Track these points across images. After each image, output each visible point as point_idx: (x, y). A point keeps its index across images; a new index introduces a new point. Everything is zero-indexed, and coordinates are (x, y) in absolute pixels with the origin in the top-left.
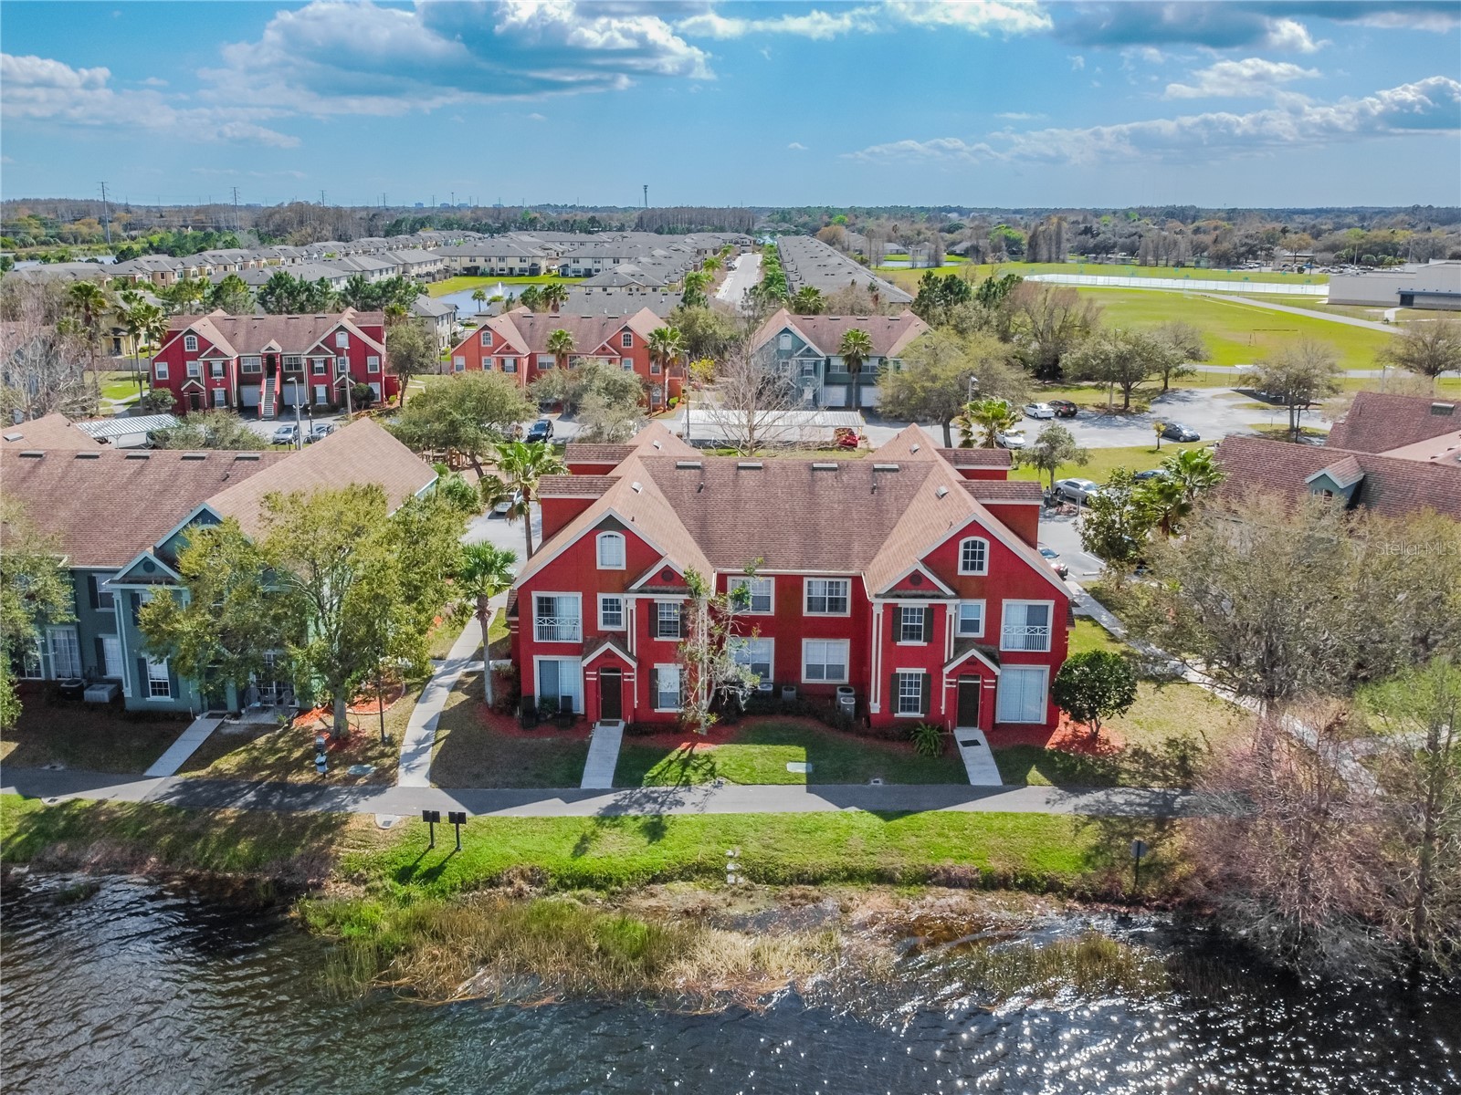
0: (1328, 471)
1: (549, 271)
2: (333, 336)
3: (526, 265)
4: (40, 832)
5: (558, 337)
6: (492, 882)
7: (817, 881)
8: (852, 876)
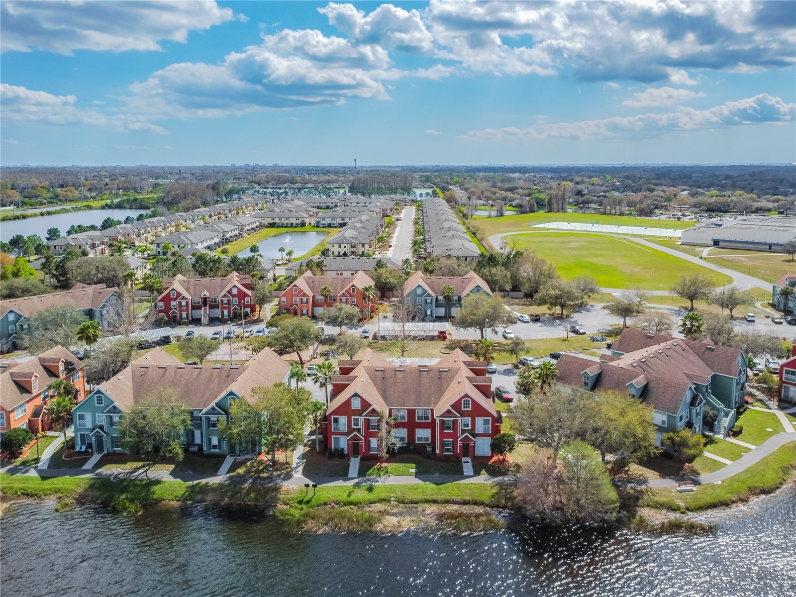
0: (587, 370)
1: (310, 224)
2: (231, 290)
3: (299, 222)
4: (192, 492)
5: (325, 289)
6: (325, 504)
8: (426, 501)
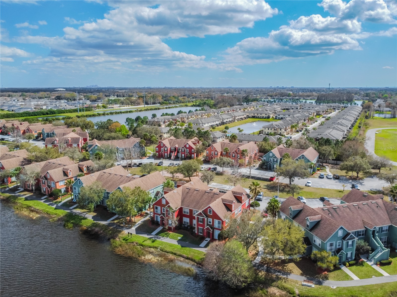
0: (291, 207)
1: (273, 117)
2: (186, 145)
3: (266, 116)
4: (93, 225)
5: (226, 149)
7: (168, 252)
8: (172, 253)
